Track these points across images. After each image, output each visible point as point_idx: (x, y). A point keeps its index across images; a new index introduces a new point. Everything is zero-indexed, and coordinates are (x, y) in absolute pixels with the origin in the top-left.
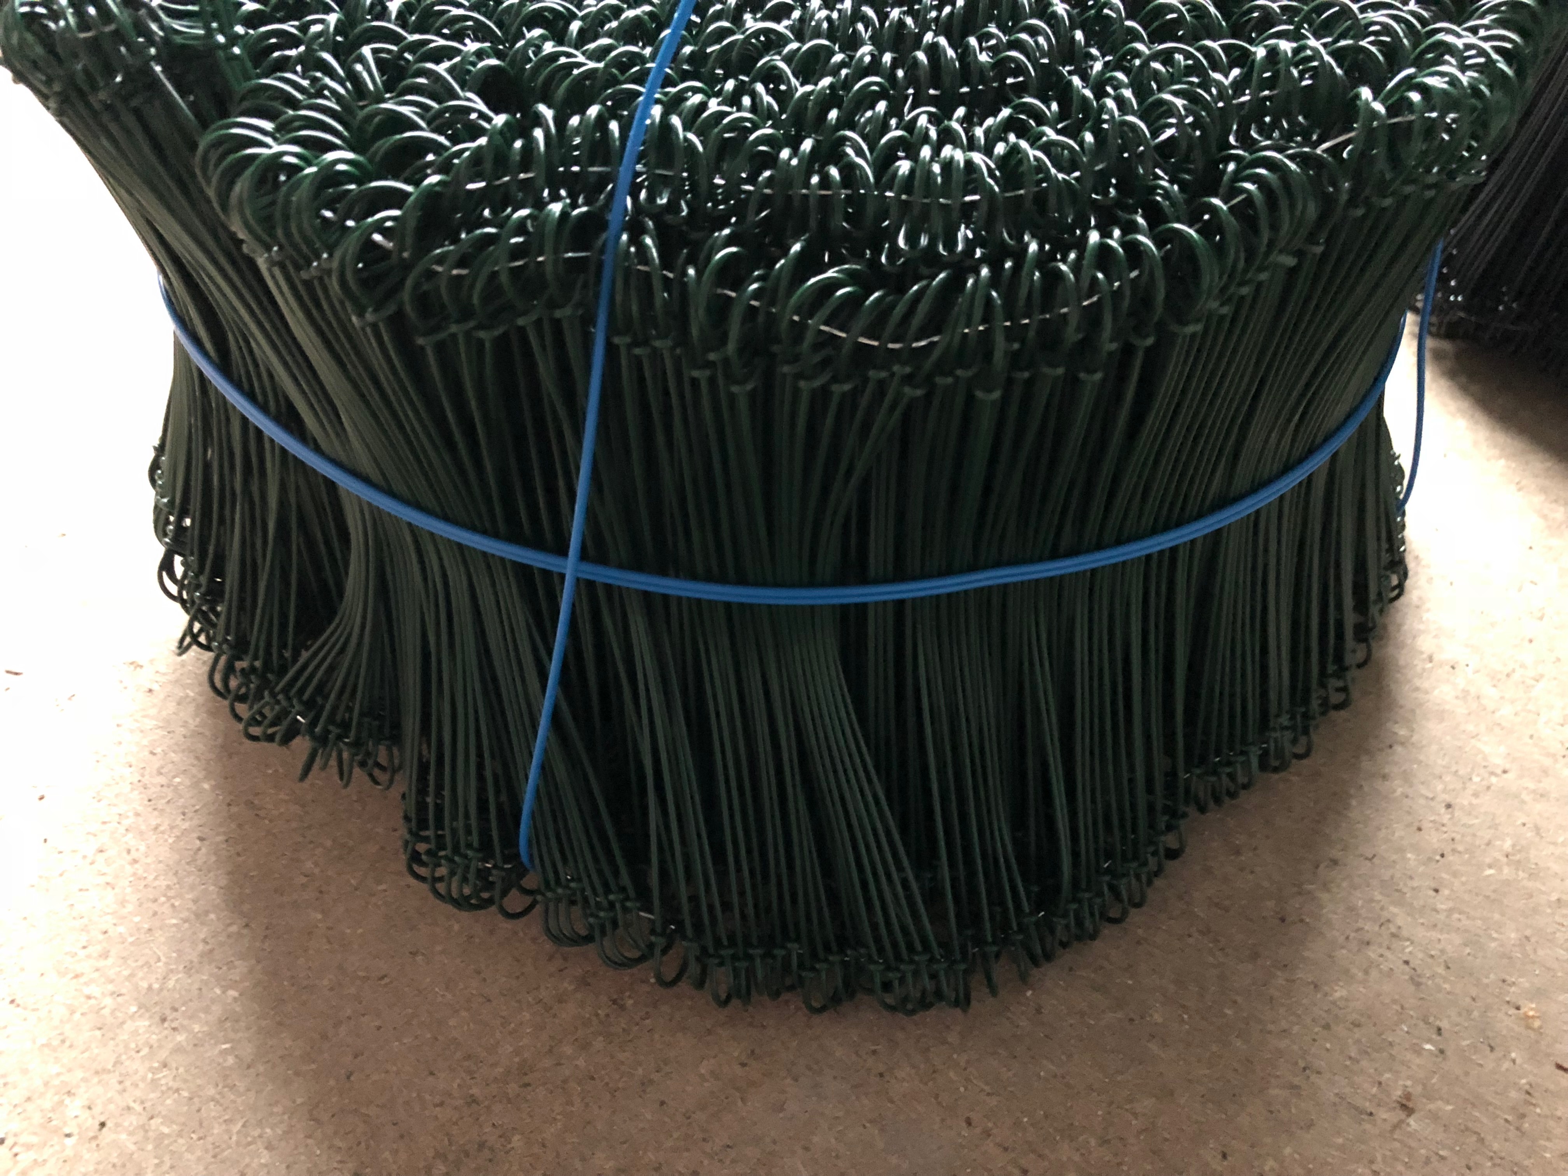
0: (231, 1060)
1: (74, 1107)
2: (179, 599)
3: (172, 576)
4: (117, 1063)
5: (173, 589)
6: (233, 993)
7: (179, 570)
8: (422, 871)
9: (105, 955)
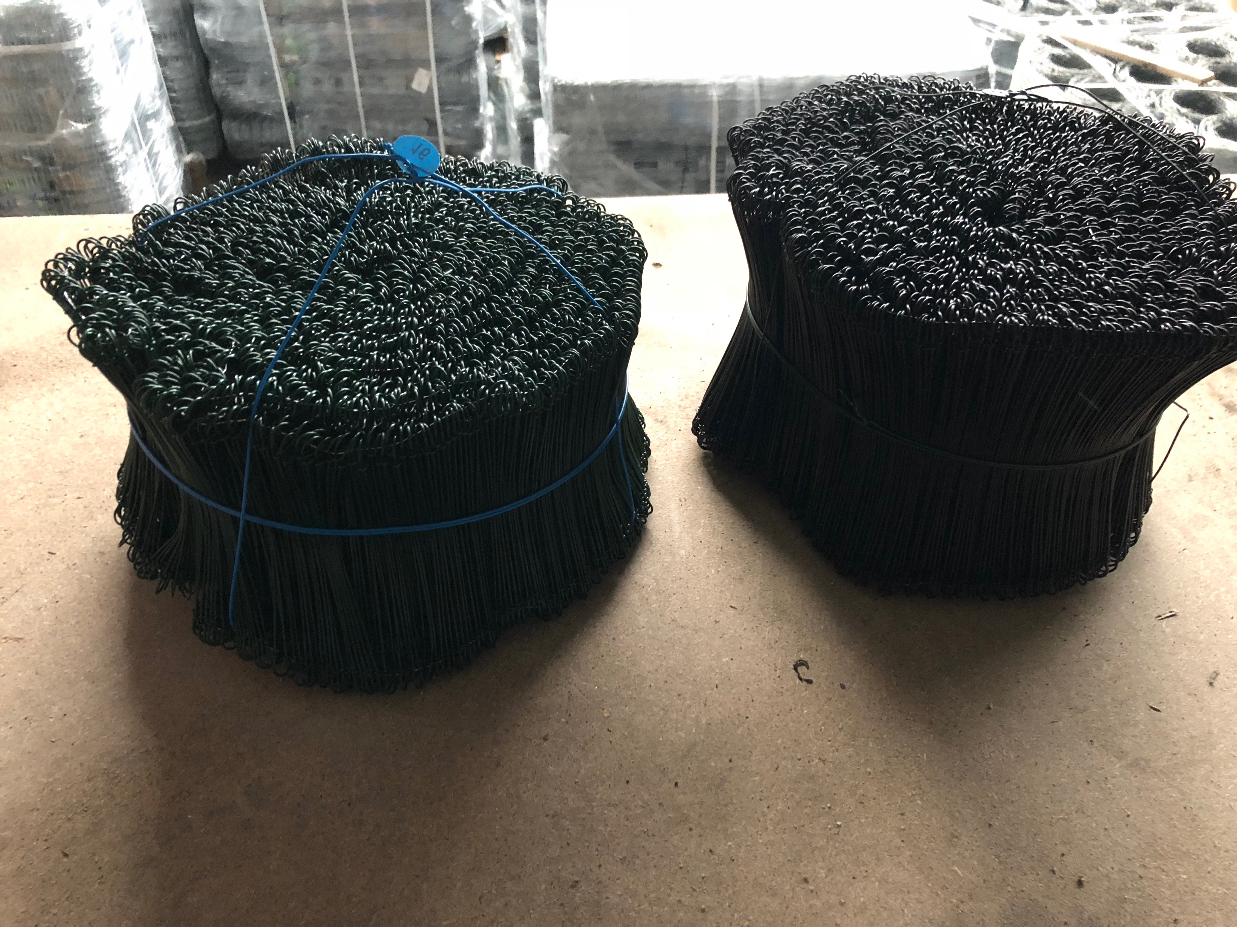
0: (116, 697)
1: (55, 709)
2: (121, 524)
3: (120, 516)
4: (74, 695)
5: (119, 520)
6: (121, 675)
7: (123, 513)
8: (197, 631)
9: (74, 659)
